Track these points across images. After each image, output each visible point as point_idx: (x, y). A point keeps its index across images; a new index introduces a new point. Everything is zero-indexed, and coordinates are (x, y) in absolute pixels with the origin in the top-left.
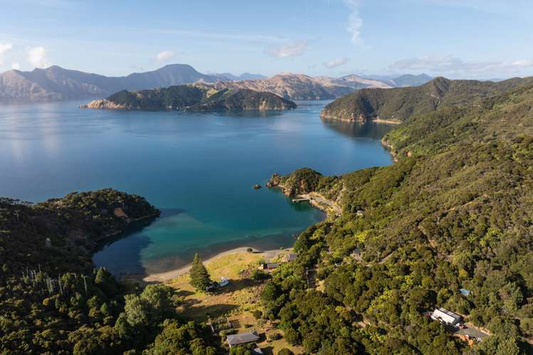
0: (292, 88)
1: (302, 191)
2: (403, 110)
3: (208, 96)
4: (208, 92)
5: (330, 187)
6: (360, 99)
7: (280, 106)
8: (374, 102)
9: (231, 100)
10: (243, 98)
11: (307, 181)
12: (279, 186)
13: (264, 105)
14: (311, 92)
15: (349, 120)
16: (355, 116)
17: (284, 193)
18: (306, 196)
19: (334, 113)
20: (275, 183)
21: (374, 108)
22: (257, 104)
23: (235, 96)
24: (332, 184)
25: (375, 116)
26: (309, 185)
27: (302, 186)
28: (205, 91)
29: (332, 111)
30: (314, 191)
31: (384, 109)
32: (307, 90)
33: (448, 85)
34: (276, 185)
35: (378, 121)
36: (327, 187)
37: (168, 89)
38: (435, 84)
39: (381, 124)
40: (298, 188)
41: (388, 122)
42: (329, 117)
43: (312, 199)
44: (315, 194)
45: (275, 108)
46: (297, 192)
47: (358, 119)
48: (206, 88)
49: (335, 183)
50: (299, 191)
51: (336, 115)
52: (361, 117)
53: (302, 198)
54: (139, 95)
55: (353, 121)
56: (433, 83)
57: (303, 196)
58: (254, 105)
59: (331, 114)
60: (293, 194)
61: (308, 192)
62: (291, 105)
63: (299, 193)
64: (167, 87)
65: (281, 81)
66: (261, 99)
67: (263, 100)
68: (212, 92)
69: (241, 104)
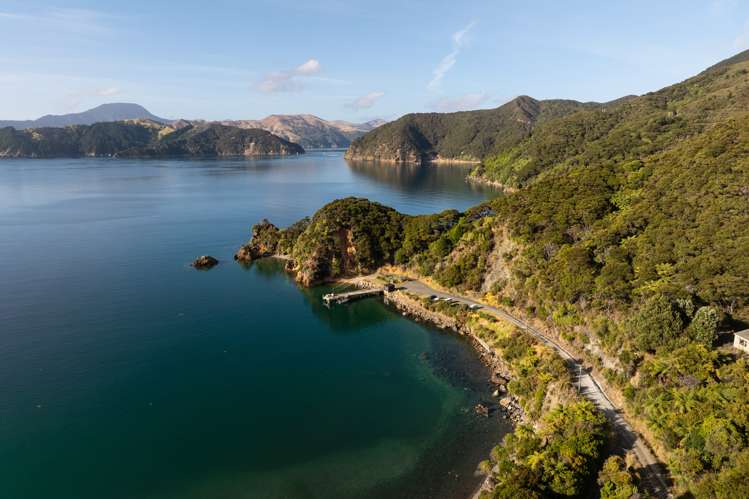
0: (296, 133)
1: (354, 264)
2: (478, 142)
3: (160, 137)
4: (160, 132)
5: (448, 245)
6: (408, 128)
7: (278, 150)
8: (430, 133)
9: (196, 140)
10: (218, 138)
11: (367, 231)
12: (277, 256)
13: (251, 149)
14: (324, 139)
15: (393, 161)
16: (404, 154)
17: (293, 275)
18: (368, 283)
19: (368, 151)
20: (263, 249)
21: (431, 142)
22: (240, 147)
23: (204, 135)
24: (452, 233)
25: (435, 154)
26: (374, 242)
27: (352, 250)
28: (155, 131)
29: (364, 148)
30: (392, 262)
31: (446, 143)
32: (318, 136)
33: (538, 107)
34: (267, 254)
35: (440, 161)
36: (434, 247)
37: (90, 128)
38: (519, 105)
39: (444, 165)
40: (338, 256)
41: (457, 162)
42: (359, 158)
43: (392, 289)
44: (396, 272)
45: (271, 153)
46: (336, 271)
47: (409, 158)
48: (157, 126)
49: (462, 231)
50: (341, 266)
51: (372, 153)
52: (412, 156)
53: (353, 288)
54: (36, 135)
55: (401, 161)
56: (516, 104)
57: (359, 280)
58: (236, 148)
59: (361, 153)
60: (323, 277)
61: (373, 268)
62: (296, 149)
63: (343, 273)
64: (90, 124)
65: (279, 124)
66: (247, 139)
67: (251, 141)
68: (166, 131)
69: (214, 146)
